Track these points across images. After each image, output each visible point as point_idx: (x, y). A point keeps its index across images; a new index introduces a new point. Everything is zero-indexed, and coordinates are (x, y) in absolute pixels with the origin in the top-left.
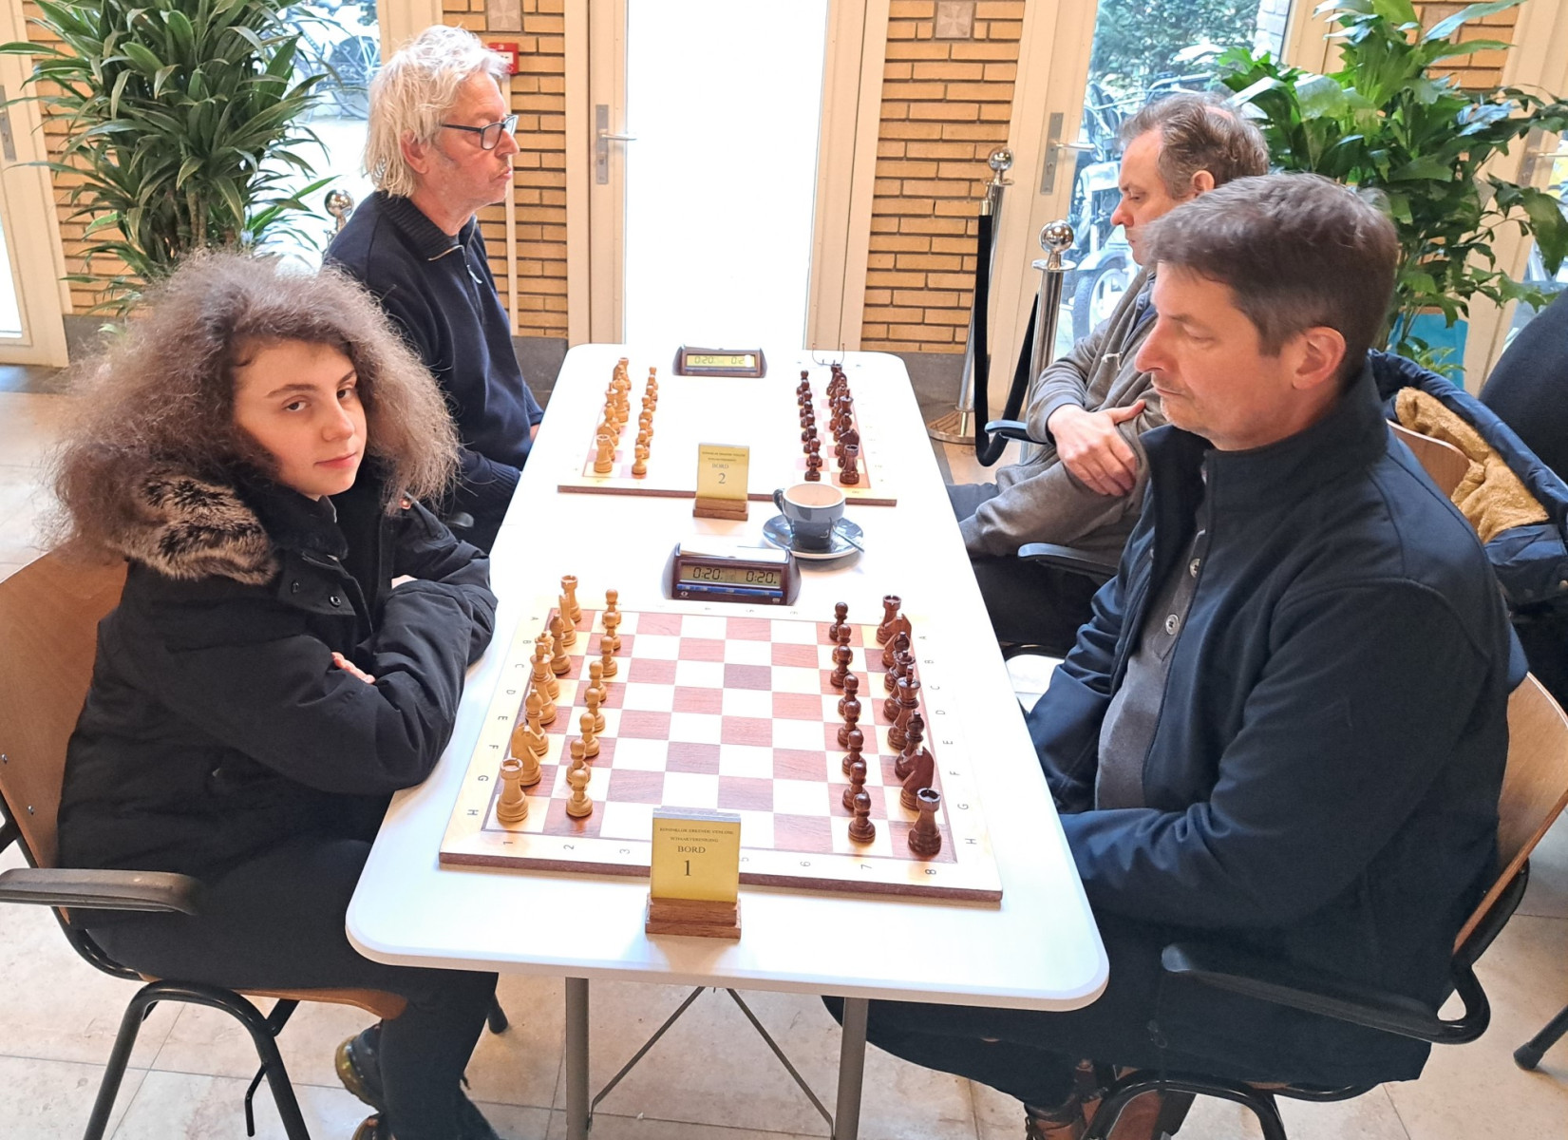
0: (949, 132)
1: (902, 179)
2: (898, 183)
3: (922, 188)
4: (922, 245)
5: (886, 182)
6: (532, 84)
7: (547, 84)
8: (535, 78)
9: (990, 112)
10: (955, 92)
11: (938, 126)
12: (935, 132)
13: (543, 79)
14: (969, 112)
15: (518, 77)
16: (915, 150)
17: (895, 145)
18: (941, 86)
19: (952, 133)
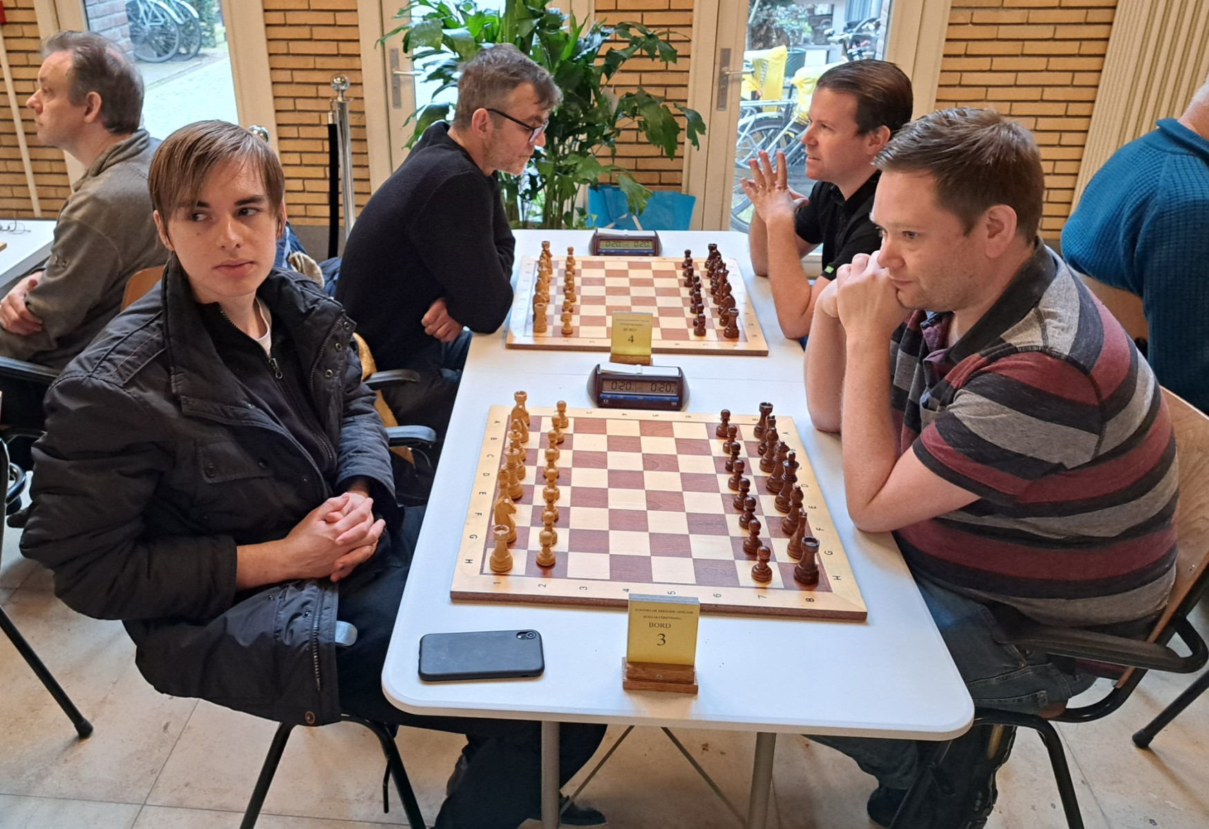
0: (320, 63)
1: (295, 98)
2: (291, 101)
3: (310, 104)
5: (283, 101)
6: (17, 31)
7: (28, 30)
8: (18, 27)
9: (346, 48)
10: (319, 33)
11: (311, 59)
12: (310, 63)
13: (25, 28)
14: (331, 48)
15: (7, 27)
16: (299, 77)
17: (283, 72)
18: (307, 29)
19: (322, 64)
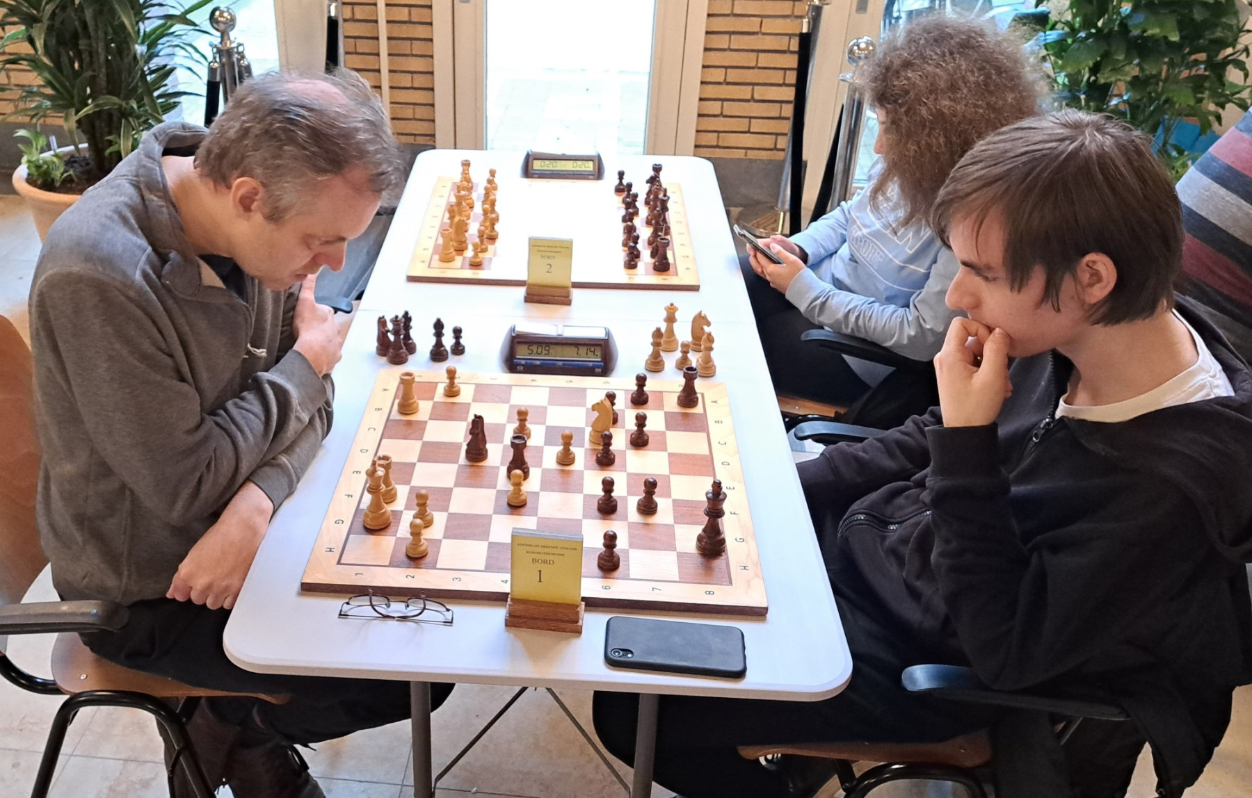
2: (729, 2)
3: (751, 8)
4: (749, 59)
